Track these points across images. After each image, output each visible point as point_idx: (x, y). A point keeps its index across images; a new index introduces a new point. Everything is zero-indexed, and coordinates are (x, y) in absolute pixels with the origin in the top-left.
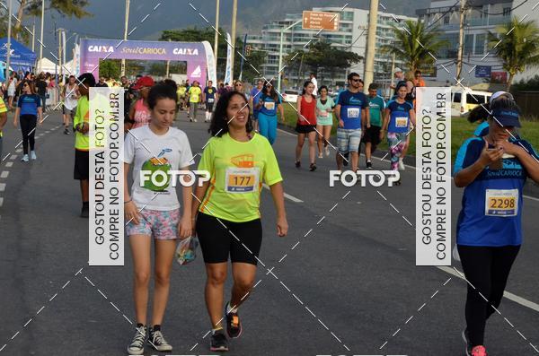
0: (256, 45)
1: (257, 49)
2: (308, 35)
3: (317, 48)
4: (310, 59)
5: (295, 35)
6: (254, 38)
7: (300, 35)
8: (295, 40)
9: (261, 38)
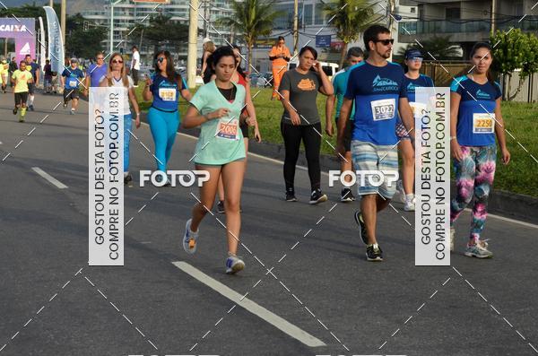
0: (99, 20)
1: (97, 24)
2: (150, 9)
3: (157, 22)
4: (150, 34)
5: (138, 9)
6: (96, 14)
7: (142, 9)
8: (138, 15)
9: (103, 13)
